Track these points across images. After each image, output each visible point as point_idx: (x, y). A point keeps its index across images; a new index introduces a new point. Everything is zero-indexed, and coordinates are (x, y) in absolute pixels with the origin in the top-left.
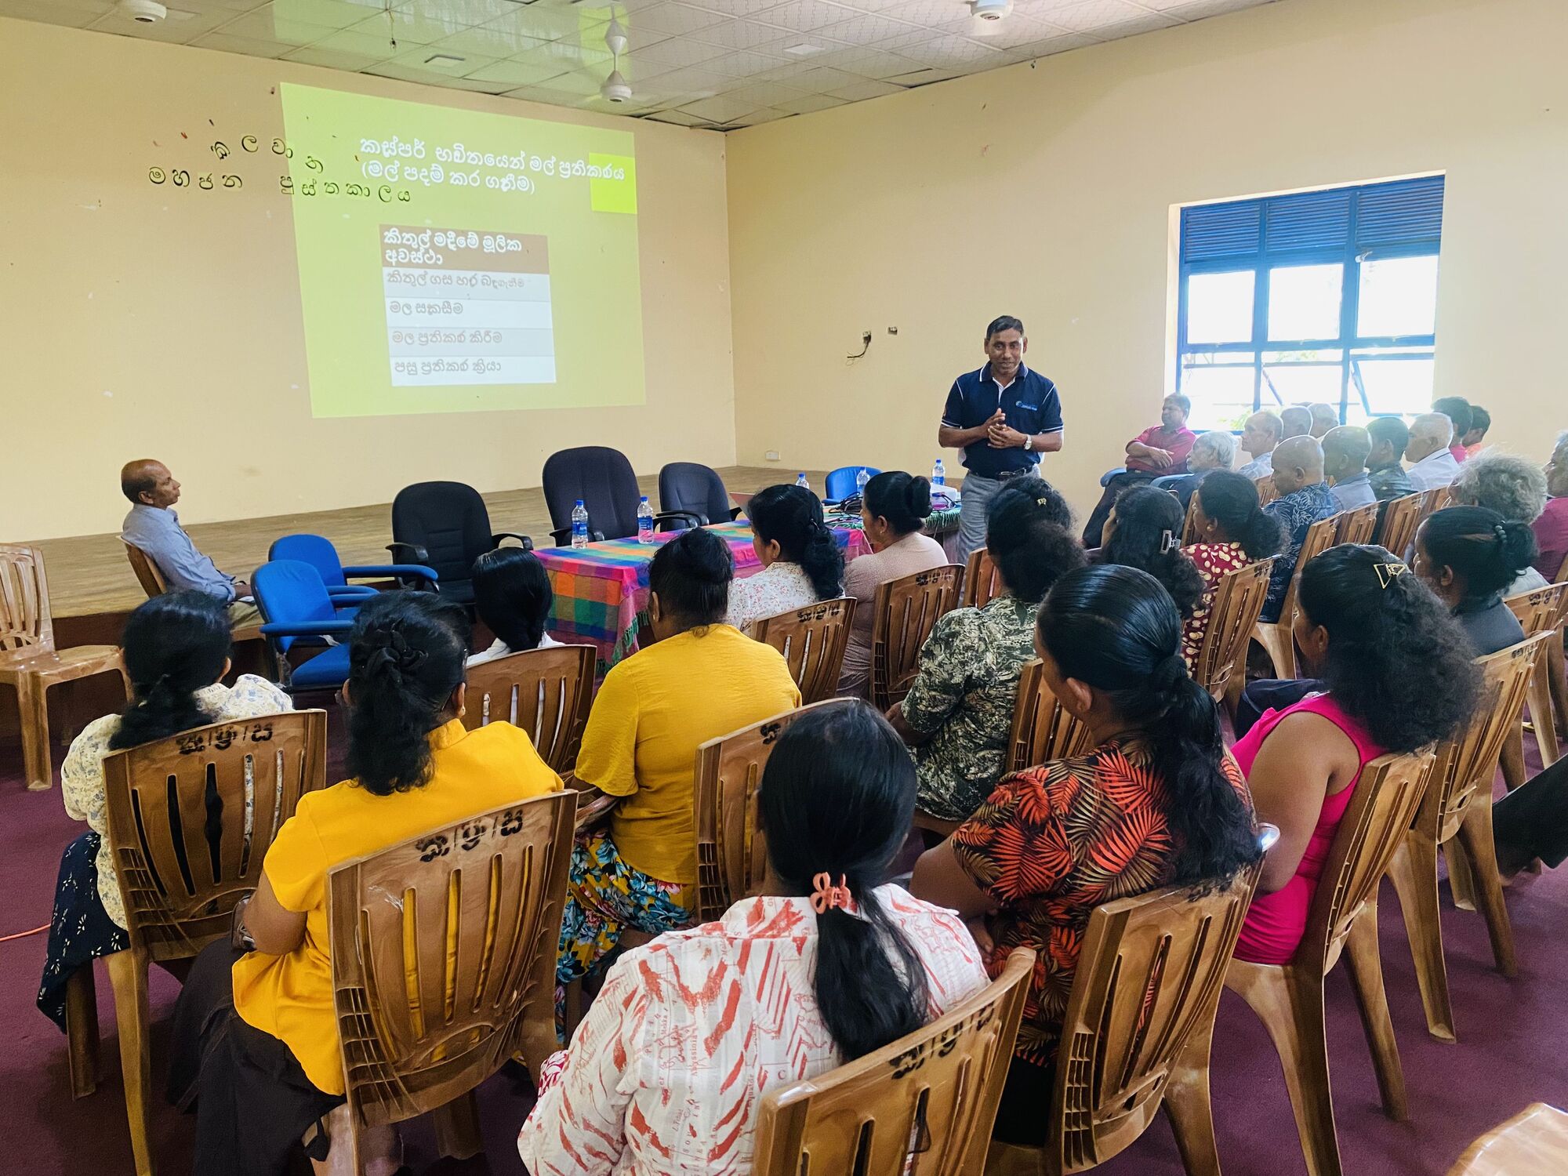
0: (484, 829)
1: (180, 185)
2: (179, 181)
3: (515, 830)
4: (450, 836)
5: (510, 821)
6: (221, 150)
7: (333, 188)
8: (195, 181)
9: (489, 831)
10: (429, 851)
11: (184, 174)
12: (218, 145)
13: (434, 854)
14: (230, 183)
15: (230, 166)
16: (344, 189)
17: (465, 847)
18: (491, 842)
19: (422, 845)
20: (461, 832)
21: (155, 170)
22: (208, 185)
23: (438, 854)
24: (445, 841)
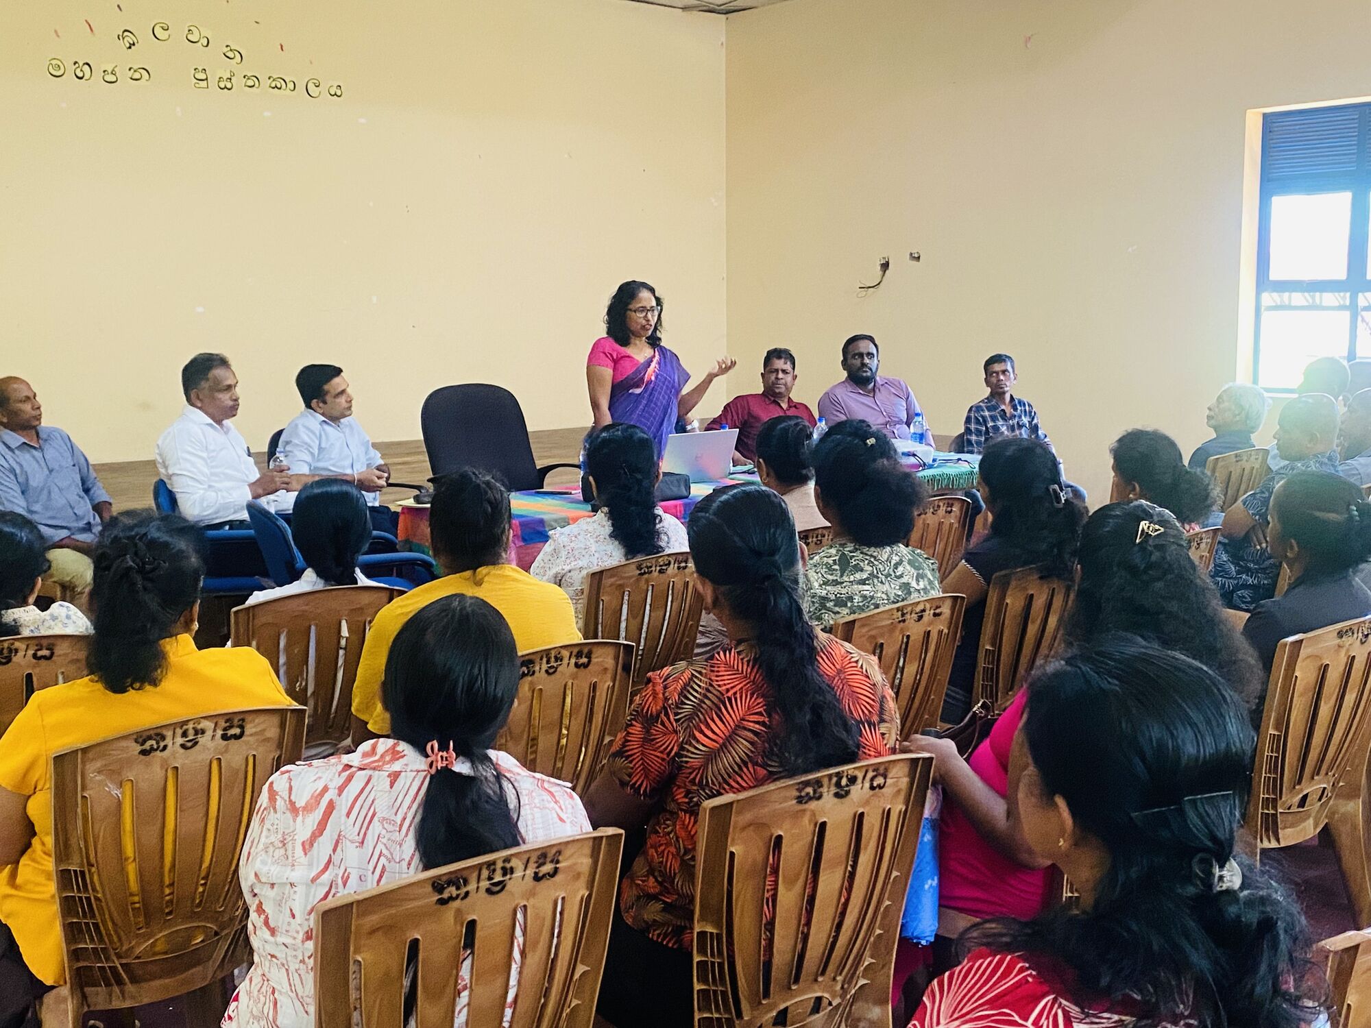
0: (203, 732)
1: (81, 78)
2: (80, 75)
3: (237, 737)
4: (169, 734)
5: (231, 727)
6: (130, 39)
7: (253, 81)
8: (98, 74)
9: (209, 733)
10: (147, 746)
11: (86, 66)
12: (126, 33)
13: (152, 749)
14: (137, 76)
15: (136, 58)
16: (266, 83)
17: (183, 746)
18: (210, 743)
19: (141, 737)
20: (179, 732)
21: (54, 62)
22: (114, 79)
23: (156, 750)
24: (163, 738)
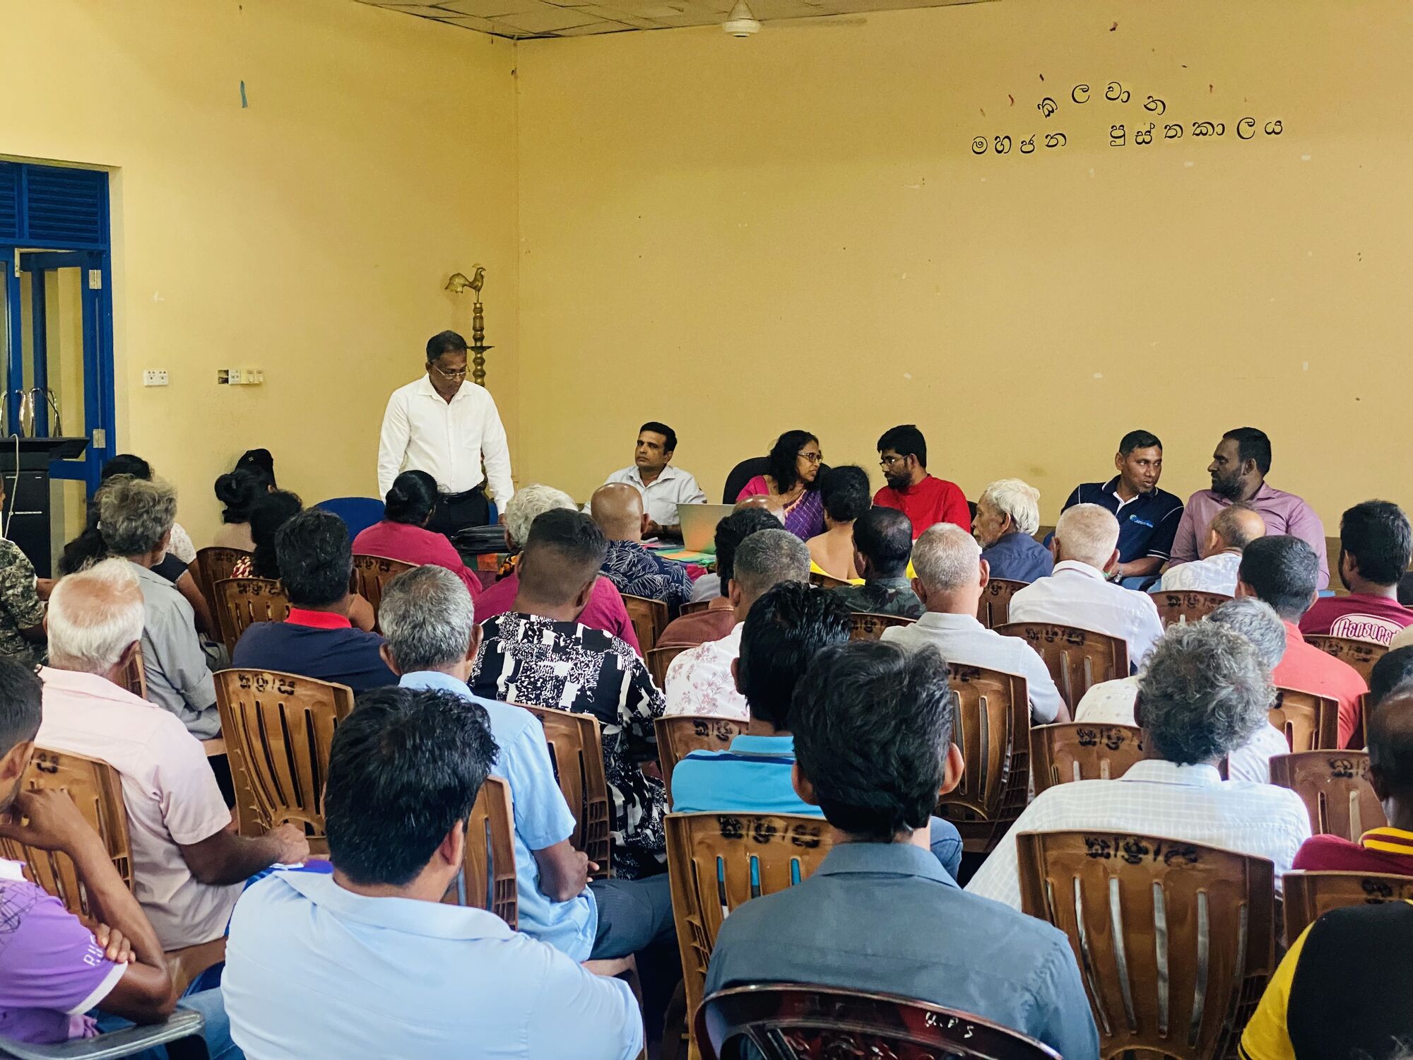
1: (999, 152)
2: (1000, 148)
6: (1049, 106)
7: (1174, 131)
8: (1017, 144)
11: (1006, 140)
12: (1046, 102)
14: (1053, 142)
16: (1189, 130)
21: (977, 140)
22: (1031, 148)
